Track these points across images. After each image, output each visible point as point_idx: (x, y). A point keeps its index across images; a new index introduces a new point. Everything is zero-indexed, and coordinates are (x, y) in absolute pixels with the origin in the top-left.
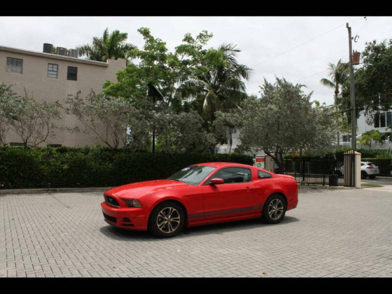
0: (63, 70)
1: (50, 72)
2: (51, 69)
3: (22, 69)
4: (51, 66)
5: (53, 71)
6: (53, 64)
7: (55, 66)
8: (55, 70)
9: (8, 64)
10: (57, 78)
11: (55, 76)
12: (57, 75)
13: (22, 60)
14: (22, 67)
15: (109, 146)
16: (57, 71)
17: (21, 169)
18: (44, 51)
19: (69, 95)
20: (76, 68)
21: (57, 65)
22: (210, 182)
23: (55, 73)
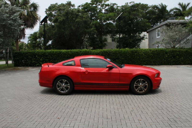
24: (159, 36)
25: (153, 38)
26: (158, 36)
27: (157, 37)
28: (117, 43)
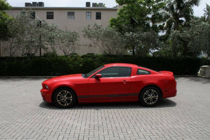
0: (94, 14)
1: (87, 17)
2: (88, 15)
3: (74, 17)
4: (88, 13)
5: (89, 16)
6: (89, 12)
7: (90, 13)
8: (90, 15)
9: (68, 15)
10: (91, 19)
11: (90, 18)
12: (91, 18)
13: (74, 12)
14: (74, 16)
15: (106, 53)
16: (91, 16)
17: (60, 67)
18: (86, 6)
19: (84, 28)
20: (100, 13)
21: (91, 12)
22: (95, 77)
23: (90, 17)
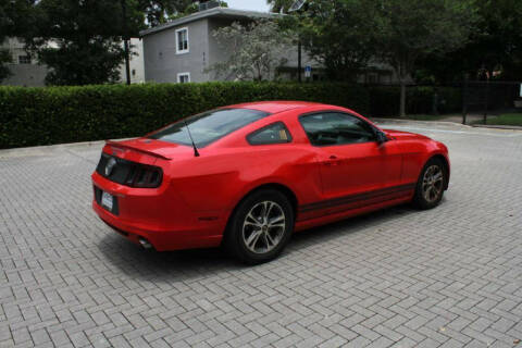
24: (186, 48)
25: (161, 54)
26: (181, 49)
27: (178, 52)
28: (48, 68)
